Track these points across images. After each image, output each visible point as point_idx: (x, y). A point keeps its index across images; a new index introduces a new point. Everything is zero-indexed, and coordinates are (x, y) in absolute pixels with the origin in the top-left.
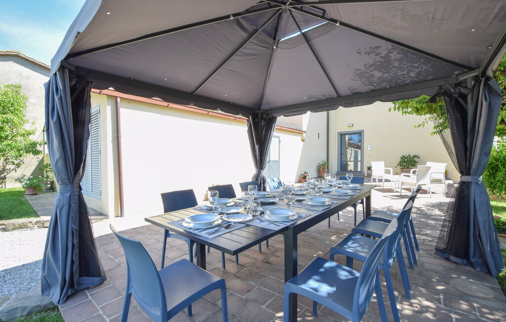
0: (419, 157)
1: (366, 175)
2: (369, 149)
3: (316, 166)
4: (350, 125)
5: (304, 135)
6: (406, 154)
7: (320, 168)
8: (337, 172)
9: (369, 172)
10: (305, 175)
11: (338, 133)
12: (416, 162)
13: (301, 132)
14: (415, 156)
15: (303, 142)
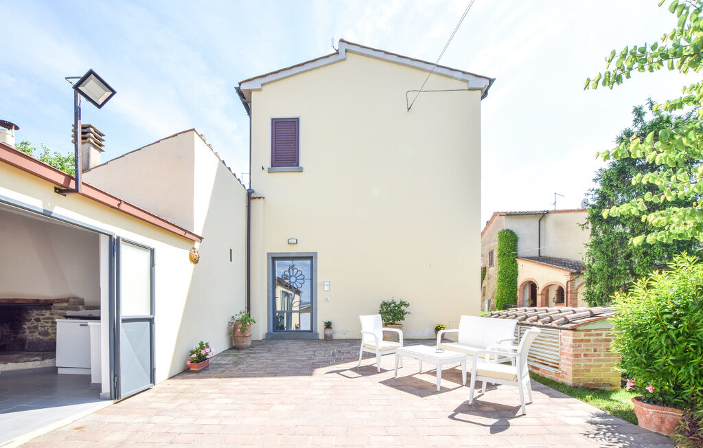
0: (408, 305)
1: (321, 337)
2: (326, 288)
3: (226, 325)
4: (291, 241)
5: (197, 245)
6: (388, 299)
7: (235, 329)
8: (268, 334)
9: (328, 332)
10: (203, 352)
11: (269, 254)
12: (403, 313)
13: (188, 235)
14: (402, 303)
15: (192, 265)
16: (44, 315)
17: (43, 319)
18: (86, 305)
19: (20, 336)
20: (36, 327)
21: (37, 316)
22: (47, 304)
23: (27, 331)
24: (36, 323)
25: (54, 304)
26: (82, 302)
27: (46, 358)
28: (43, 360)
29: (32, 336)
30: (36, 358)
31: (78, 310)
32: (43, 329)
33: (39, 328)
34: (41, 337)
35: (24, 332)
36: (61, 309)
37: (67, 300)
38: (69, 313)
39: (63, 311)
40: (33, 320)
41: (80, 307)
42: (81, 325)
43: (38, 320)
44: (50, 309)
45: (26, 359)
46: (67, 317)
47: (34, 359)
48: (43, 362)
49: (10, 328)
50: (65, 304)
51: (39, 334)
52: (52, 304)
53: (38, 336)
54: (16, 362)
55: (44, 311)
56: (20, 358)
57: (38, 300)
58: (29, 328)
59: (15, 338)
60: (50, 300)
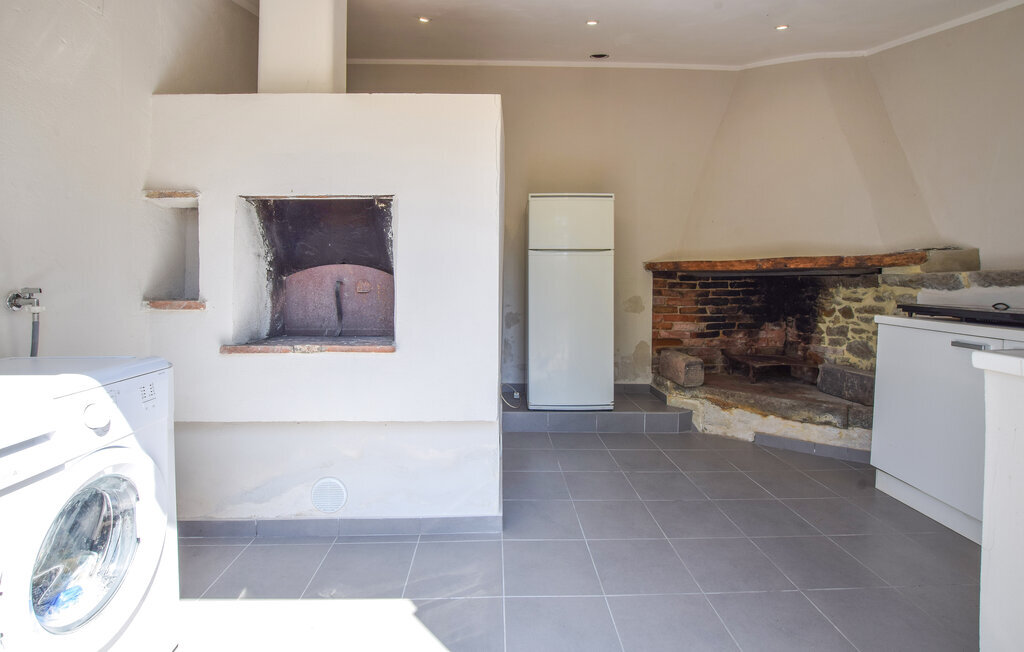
16: (859, 300)
17: (859, 311)
18: (984, 268)
19: (813, 347)
20: (843, 331)
21: (846, 304)
22: (865, 271)
23: (827, 338)
24: (843, 322)
25: (886, 271)
26: (969, 261)
27: (855, 424)
28: (846, 426)
29: (835, 352)
30: (829, 417)
31: (954, 285)
32: (857, 336)
33: (850, 334)
34: (854, 359)
35: (820, 340)
36: (904, 284)
37: (918, 257)
38: (925, 296)
39: (909, 291)
40: (837, 313)
41: (964, 276)
42: (955, 344)
43: (847, 313)
44: (876, 285)
45: (805, 414)
46: (911, 310)
47: (823, 419)
48: (844, 431)
49: (798, 328)
50: (916, 270)
51: (850, 349)
52: (880, 271)
53: (847, 355)
54: (785, 418)
55: (861, 290)
56: (793, 408)
57: (841, 259)
58: (830, 331)
59: (805, 350)
60: (870, 258)
